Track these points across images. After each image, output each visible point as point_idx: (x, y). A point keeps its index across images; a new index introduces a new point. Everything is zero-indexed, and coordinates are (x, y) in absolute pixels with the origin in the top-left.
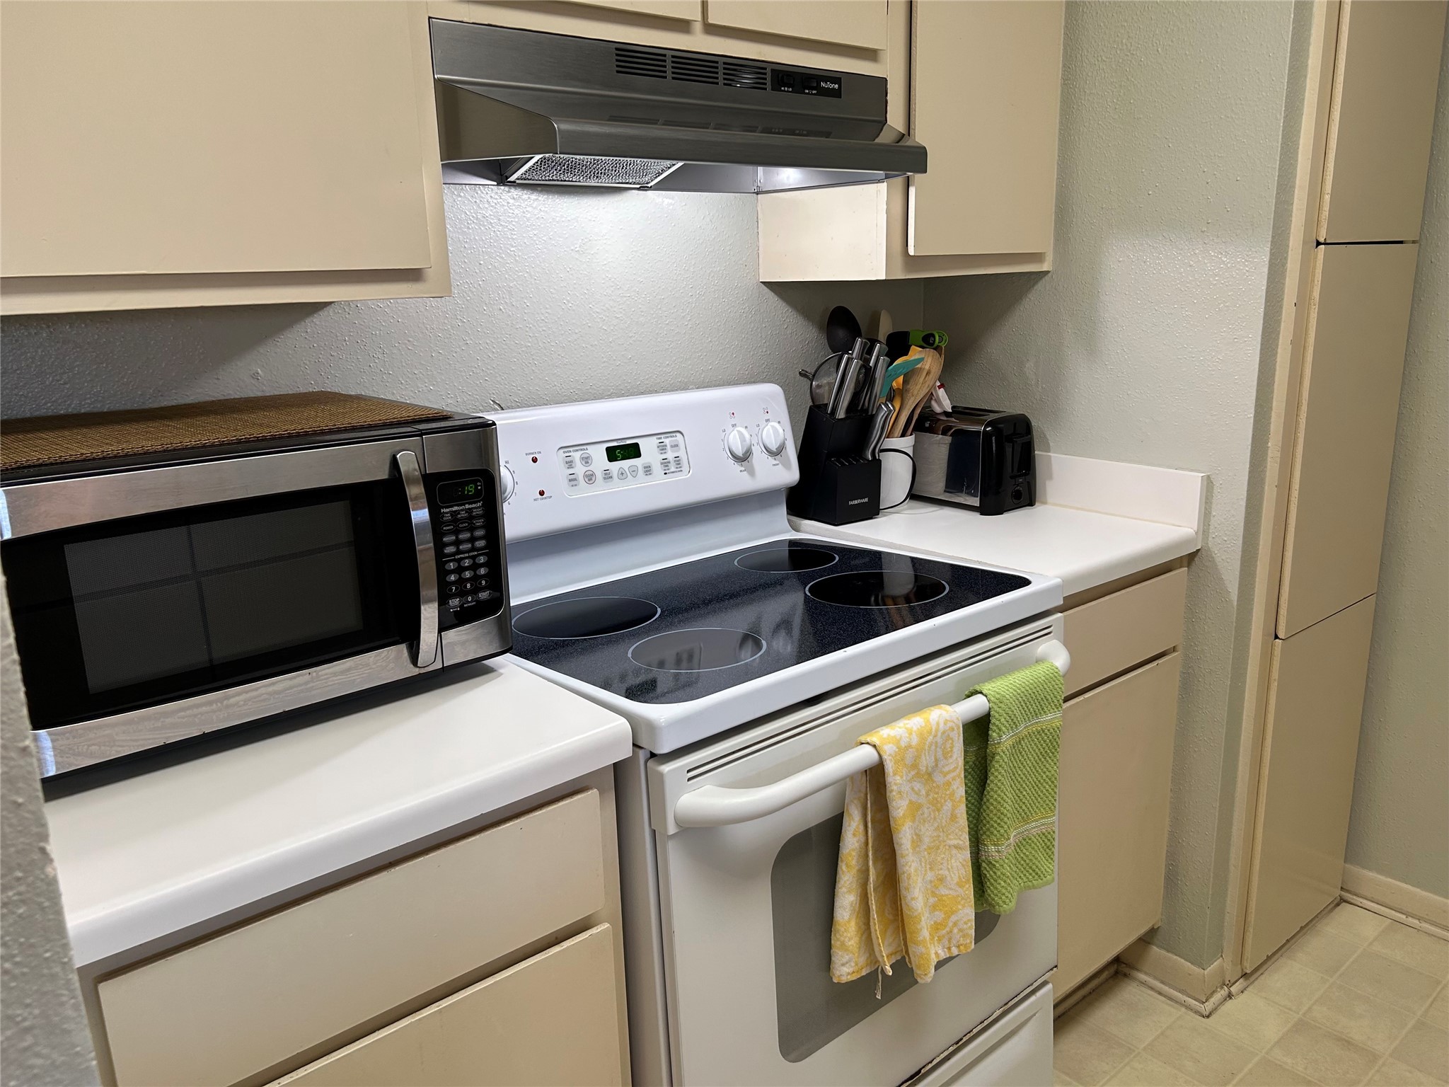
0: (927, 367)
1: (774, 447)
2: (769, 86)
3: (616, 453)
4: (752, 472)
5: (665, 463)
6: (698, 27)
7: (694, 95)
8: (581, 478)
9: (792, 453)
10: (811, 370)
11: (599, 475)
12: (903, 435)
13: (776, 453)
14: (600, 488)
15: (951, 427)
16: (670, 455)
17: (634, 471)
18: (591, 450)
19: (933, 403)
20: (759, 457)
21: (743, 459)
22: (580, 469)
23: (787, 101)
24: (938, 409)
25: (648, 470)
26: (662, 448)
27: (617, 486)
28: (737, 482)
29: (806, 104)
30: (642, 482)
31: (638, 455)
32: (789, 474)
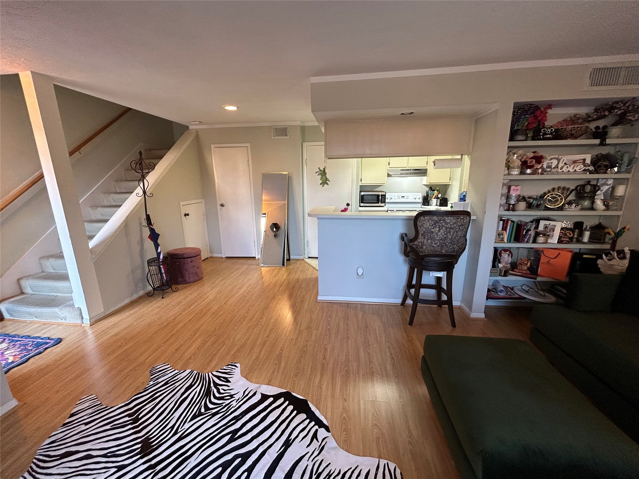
0: (436, 192)
2: (414, 170)
5: (407, 198)
6: (407, 167)
8: (398, 198)
11: (400, 198)
12: (434, 199)
13: (420, 199)
15: (440, 198)
19: (438, 196)
20: (417, 199)
21: (415, 199)
25: (405, 199)
28: (414, 201)
31: (404, 197)
32: (421, 201)
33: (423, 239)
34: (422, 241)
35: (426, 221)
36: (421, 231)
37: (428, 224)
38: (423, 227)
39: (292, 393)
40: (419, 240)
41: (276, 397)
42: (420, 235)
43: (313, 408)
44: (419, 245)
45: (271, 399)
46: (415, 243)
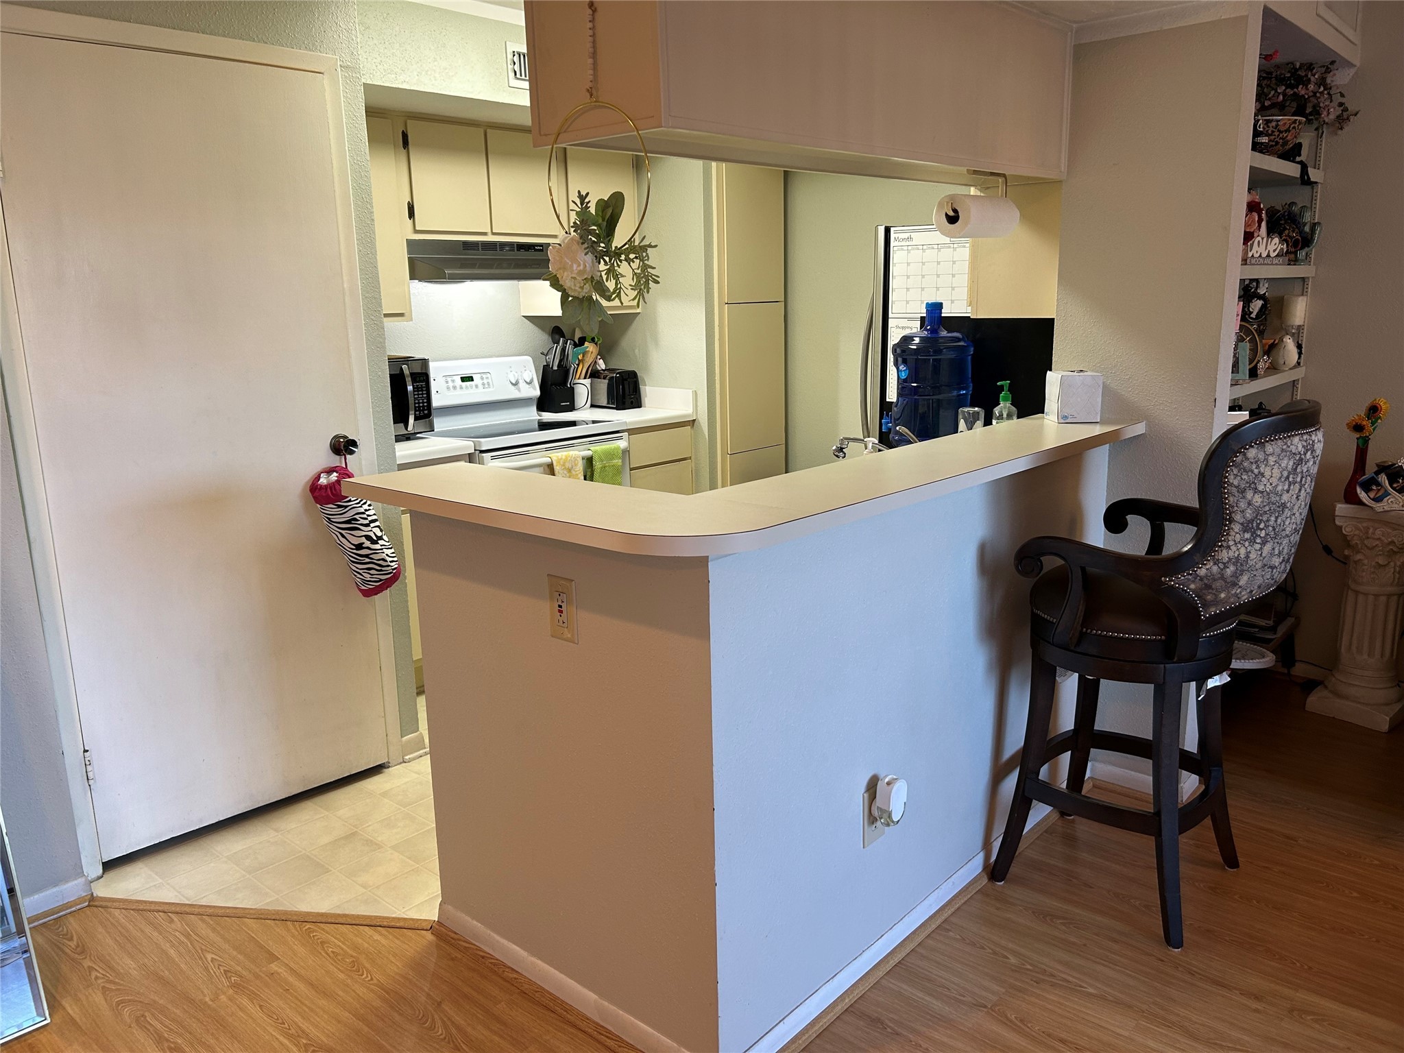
0: (591, 350)
1: (528, 381)
2: (516, 250)
3: (464, 379)
4: (519, 390)
5: (483, 384)
6: (490, 233)
7: (489, 255)
8: (451, 387)
9: (537, 384)
10: (546, 353)
11: (458, 387)
12: (585, 378)
13: (530, 383)
14: (458, 392)
15: (607, 376)
16: (485, 381)
17: (471, 387)
18: (455, 378)
19: (597, 366)
20: (522, 385)
21: (515, 384)
22: (451, 384)
23: (523, 255)
24: (599, 369)
25: (477, 386)
26: (482, 378)
27: (464, 392)
28: (513, 394)
29: (530, 255)
30: (474, 390)
31: (473, 380)
32: (537, 393)
33: (1247, 544)
34: (1242, 556)
35: (1272, 460)
36: (1243, 512)
37: (1276, 472)
38: (1256, 491)
40: (1224, 555)
42: (1236, 527)
44: (1222, 577)
46: (1202, 572)
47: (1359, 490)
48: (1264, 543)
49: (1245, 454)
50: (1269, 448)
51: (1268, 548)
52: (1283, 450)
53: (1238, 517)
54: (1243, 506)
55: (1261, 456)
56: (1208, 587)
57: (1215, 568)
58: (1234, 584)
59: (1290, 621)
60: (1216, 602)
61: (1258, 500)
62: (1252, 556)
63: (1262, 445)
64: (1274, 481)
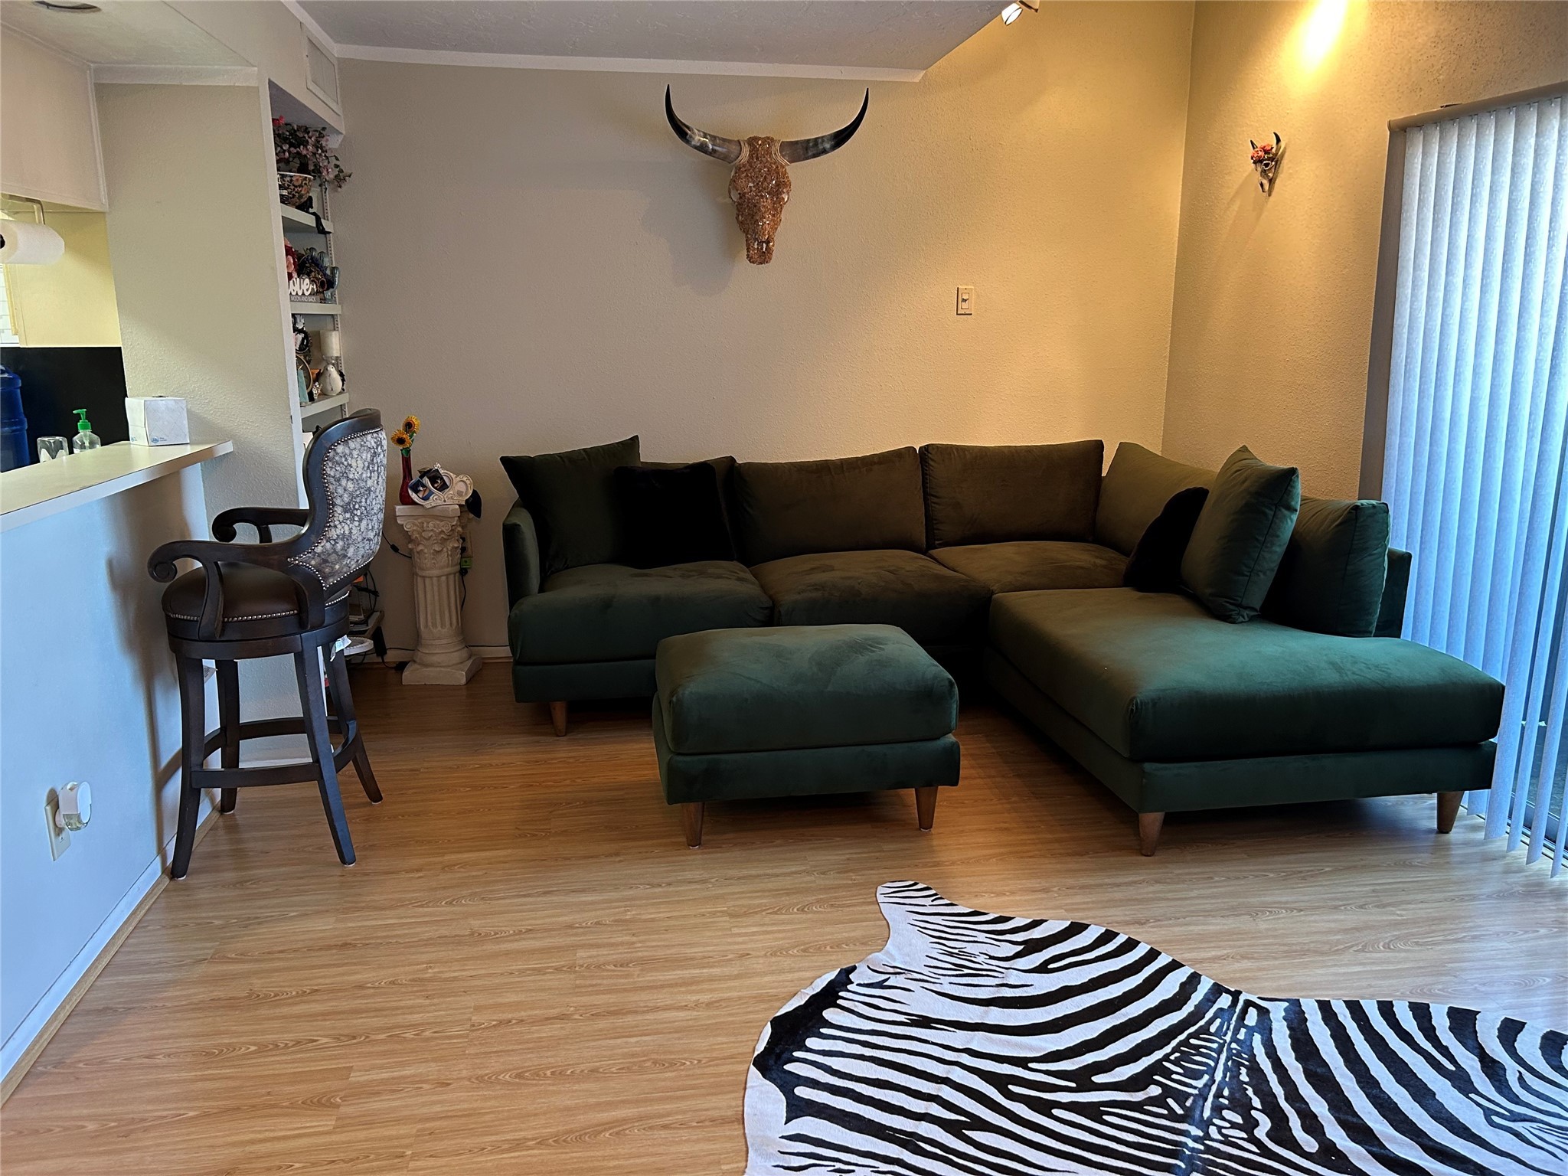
33: (348, 522)
35: (355, 453)
36: (341, 496)
37: (360, 463)
38: (348, 478)
39: (756, 1054)
40: (333, 533)
41: (787, 1083)
42: (339, 510)
43: (799, 1001)
44: (335, 552)
45: (801, 1092)
46: (319, 549)
47: (410, 492)
48: (360, 521)
49: (335, 450)
50: (352, 444)
51: (364, 523)
52: (361, 445)
53: (338, 501)
54: (341, 493)
55: (347, 451)
56: (325, 561)
57: (328, 545)
58: (345, 556)
59: (376, 615)
60: (333, 574)
61: (350, 486)
62: (354, 531)
63: (346, 442)
64: (360, 470)
